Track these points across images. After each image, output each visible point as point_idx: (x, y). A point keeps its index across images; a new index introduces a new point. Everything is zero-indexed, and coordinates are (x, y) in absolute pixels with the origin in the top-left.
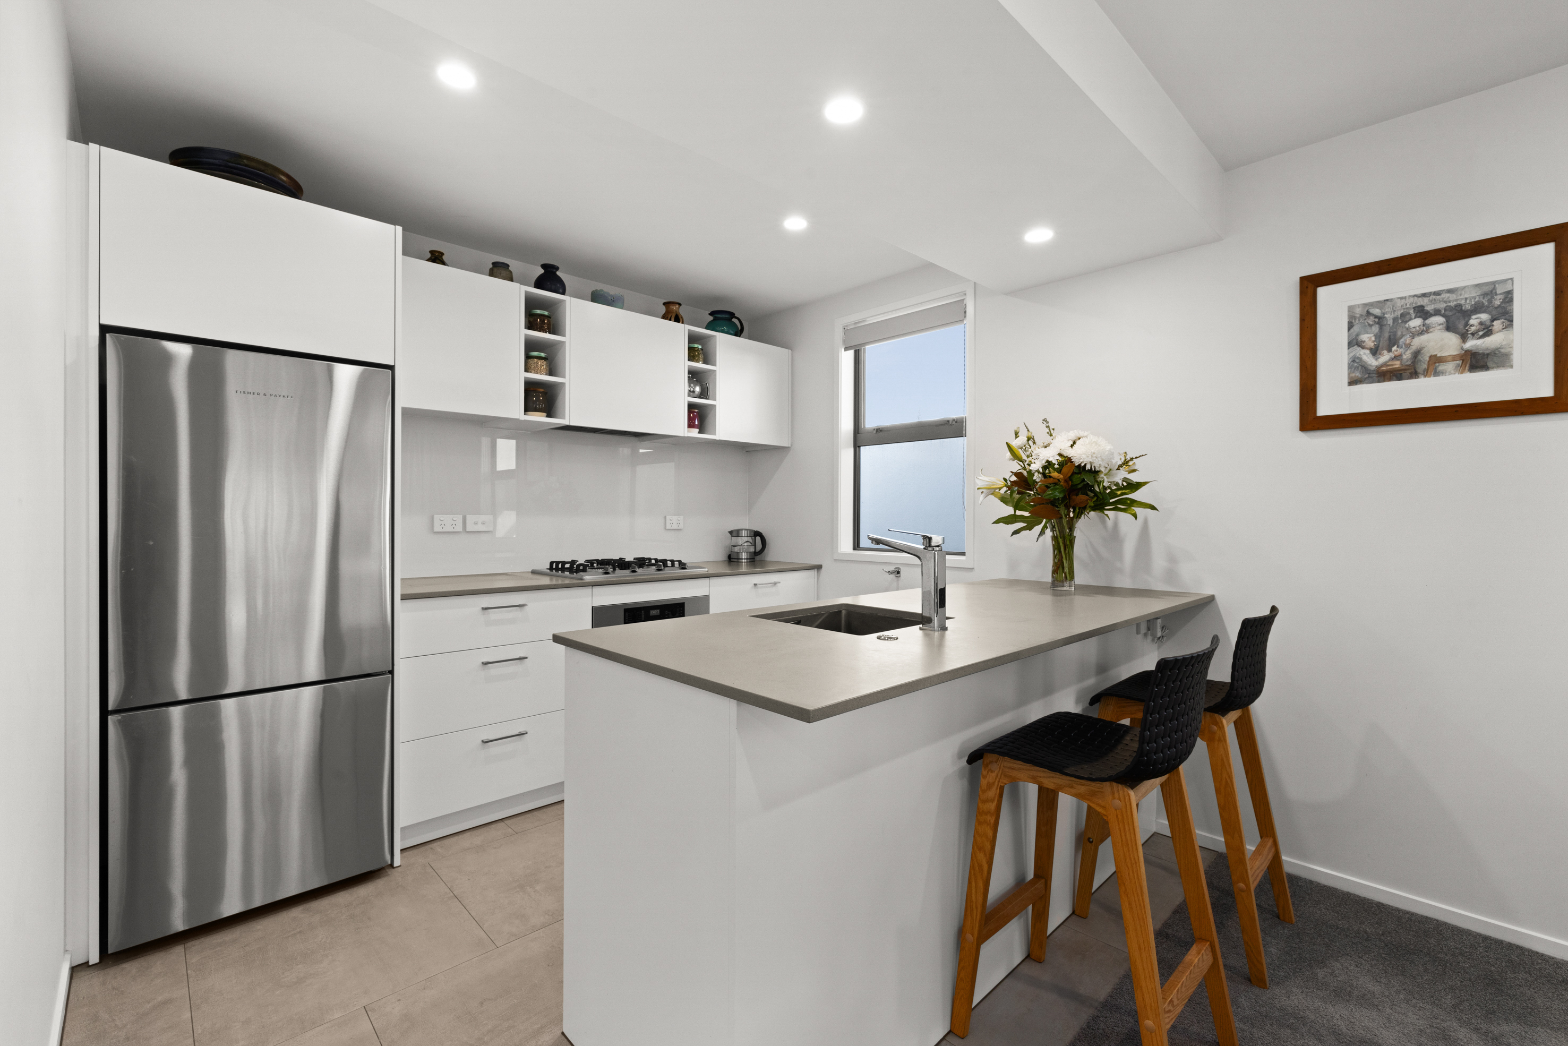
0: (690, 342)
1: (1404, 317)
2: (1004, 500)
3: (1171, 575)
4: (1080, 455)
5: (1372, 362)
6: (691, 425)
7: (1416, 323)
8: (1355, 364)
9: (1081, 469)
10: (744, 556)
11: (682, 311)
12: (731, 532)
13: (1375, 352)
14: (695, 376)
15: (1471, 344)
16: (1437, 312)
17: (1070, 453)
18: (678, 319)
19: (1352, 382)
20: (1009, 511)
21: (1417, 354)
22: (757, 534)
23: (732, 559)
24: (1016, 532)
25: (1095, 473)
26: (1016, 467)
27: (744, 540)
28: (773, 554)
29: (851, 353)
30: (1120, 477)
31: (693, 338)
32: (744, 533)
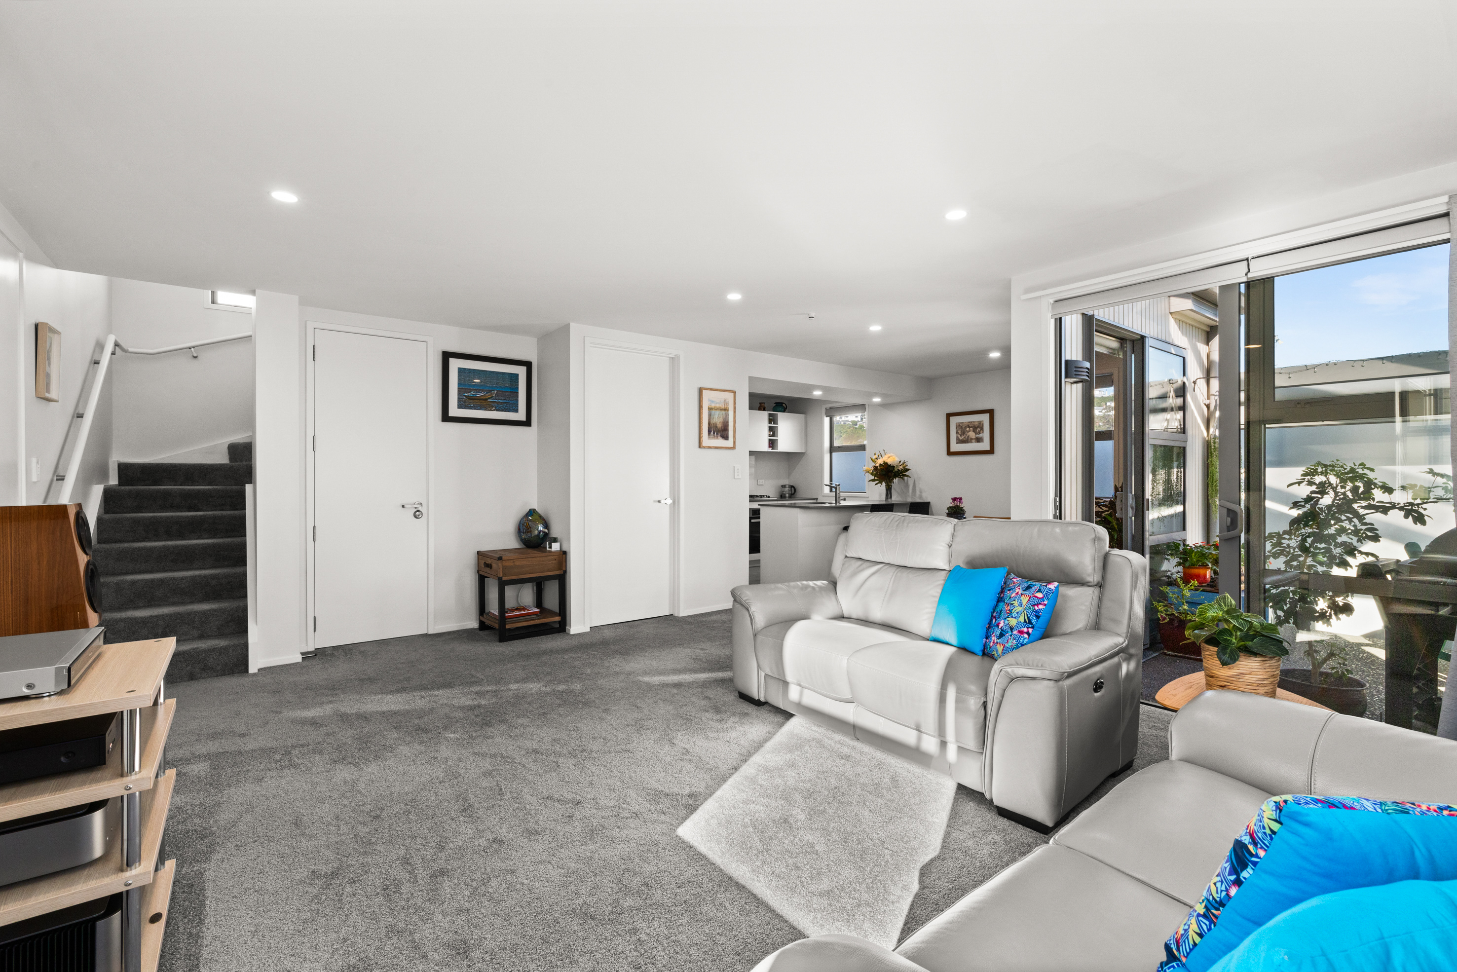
0: (769, 417)
1: (966, 427)
2: (872, 474)
3: (921, 497)
4: (890, 462)
5: (961, 438)
6: (769, 447)
7: (968, 429)
8: (957, 438)
9: (890, 466)
10: (787, 495)
11: (766, 405)
12: (782, 486)
13: (961, 436)
14: (771, 429)
15: (977, 435)
16: (971, 427)
17: (887, 461)
18: (764, 410)
19: (957, 443)
20: (873, 477)
21: (968, 437)
22: (792, 486)
23: (782, 497)
24: (876, 484)
25: (893, 467)
26: (874, 464)
27: (787, 489)
28: (798, 495)
29: (828, 418)
30: (900, 468)
31: (770, 415)
32: (787, 486)
